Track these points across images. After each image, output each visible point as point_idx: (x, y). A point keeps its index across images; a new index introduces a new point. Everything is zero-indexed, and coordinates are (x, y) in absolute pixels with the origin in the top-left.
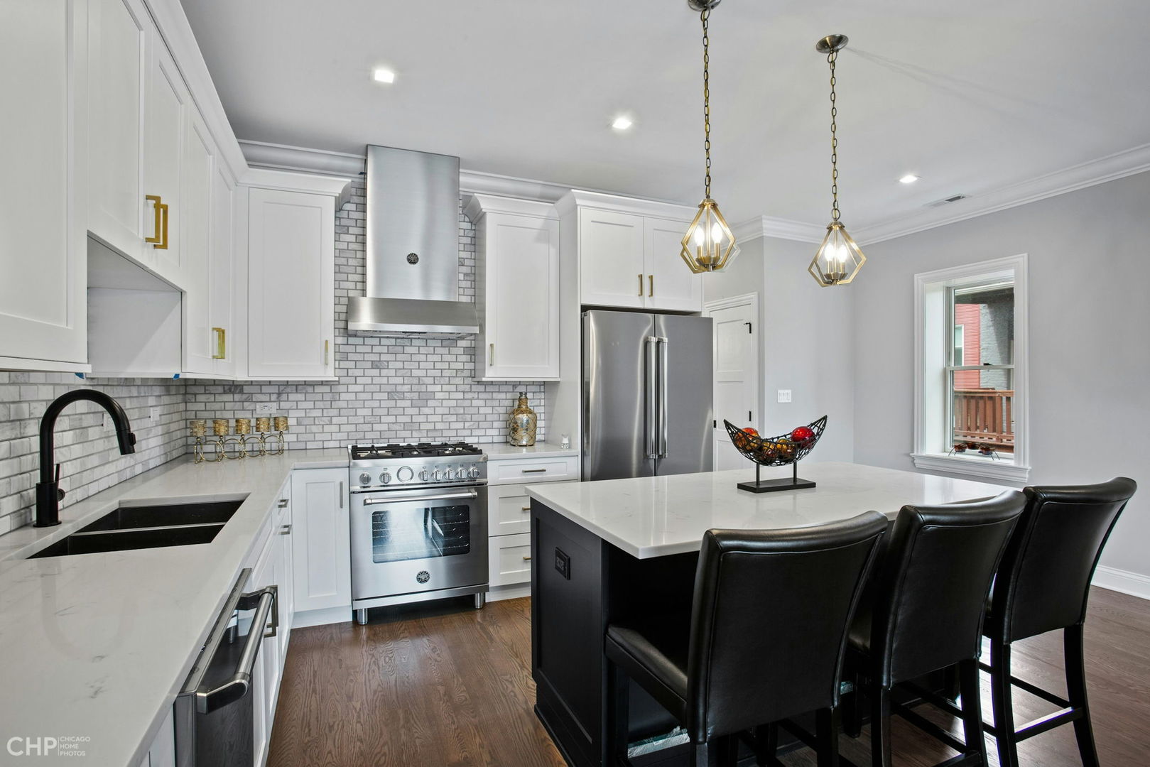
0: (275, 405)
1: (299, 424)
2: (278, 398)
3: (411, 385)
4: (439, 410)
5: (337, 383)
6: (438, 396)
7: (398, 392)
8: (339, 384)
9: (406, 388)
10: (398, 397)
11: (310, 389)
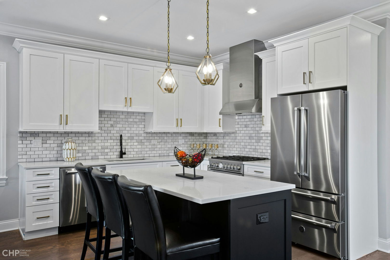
0: (222, 140)
1: (228, 147)
2: (223, 138)
3: (255, 133)
4: (264, 144)
5: (236, 133)
6: (264, 138)
7: (251, 137)
8: (237, 133)
9: (254, 135)
10: (251, 138)
11: (230, 135)
